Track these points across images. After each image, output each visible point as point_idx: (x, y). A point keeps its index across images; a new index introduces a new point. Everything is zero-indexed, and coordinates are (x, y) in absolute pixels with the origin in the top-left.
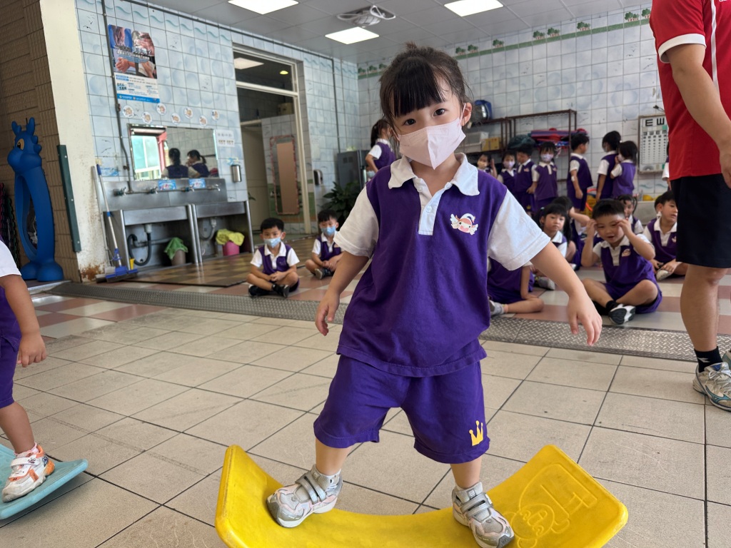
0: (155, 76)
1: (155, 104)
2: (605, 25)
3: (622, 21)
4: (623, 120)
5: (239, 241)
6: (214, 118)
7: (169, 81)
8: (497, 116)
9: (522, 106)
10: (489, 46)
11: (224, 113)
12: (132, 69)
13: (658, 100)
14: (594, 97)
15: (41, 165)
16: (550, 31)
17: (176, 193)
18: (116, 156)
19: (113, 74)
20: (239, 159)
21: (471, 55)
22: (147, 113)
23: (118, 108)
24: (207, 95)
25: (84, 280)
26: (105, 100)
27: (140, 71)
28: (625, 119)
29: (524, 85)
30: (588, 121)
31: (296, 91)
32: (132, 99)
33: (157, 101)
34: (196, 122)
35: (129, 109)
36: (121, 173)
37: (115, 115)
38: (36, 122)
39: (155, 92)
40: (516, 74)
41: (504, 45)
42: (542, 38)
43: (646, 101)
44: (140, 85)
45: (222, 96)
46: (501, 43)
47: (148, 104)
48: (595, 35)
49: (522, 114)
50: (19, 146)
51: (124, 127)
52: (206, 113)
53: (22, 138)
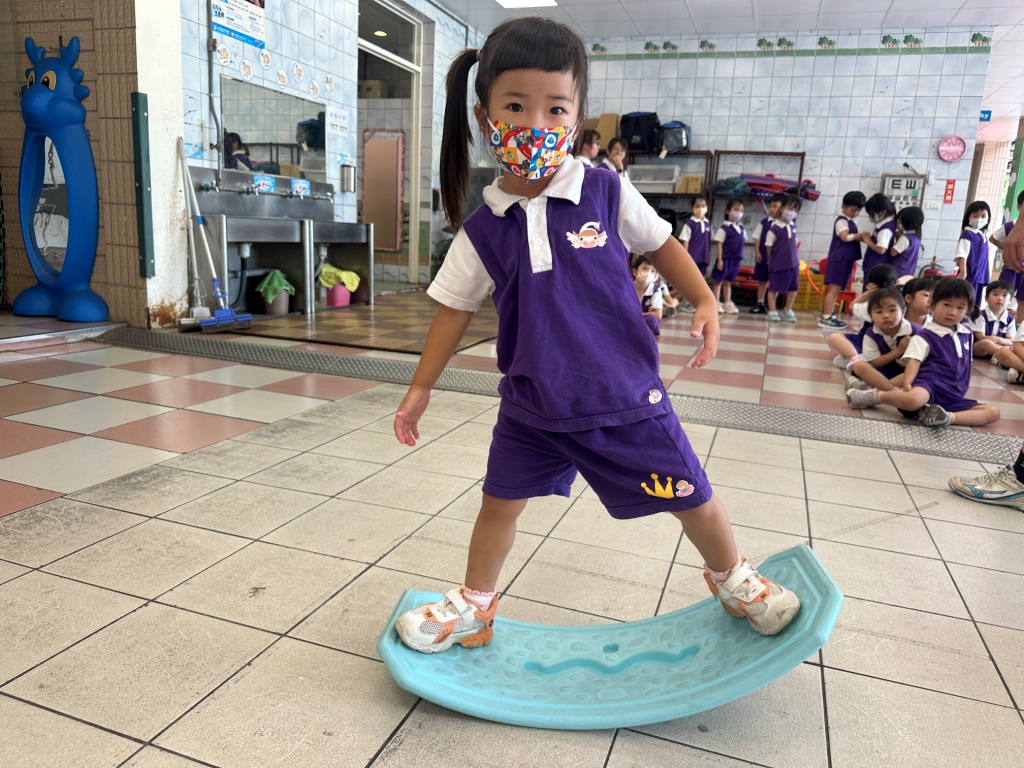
0: (262, 5)
1: (258, 50)
2: (855, 47)
3: (877, 44)
4: (862, 177)
5: (352, 285)
6: (327, 86)
7: (278, 16)
8: (694, 148)
9: (730, 138)
10: (694, 47)
11: (340, 81)
13: (909, 156)
14: (828, 140)
15: (82, 121)
16: (781, 42)
17: (274, 197)
18: (202, 126)
20: (352, 157)
21: (666, 56)
22: (247, 63)
23: (212, 46)
24: (323, 49)
25: (155, 325)
26: (194, 27)
28: (864, 175)
29: (736, 109)
30: (817, 171)
31: (418, 65)
32: (230, 35)
33: (260, 45)
34: (306, 90)
35: (224, 50)
36: (206, 154)
37: (206, 57)
38: (83, 46)
39: (258, 31)
40: (727, 93)
41: (716, 50)
42: (770, 49)
43: (893, 156)
44: (242, 15)
45: (340, 55)
46: (711, 46)
47: (249, 47)
48: (839, 58)
49: (729, 149)
50: (46, 83)
51: (216, 79)
52: (319, 77)
53: (53, 68)
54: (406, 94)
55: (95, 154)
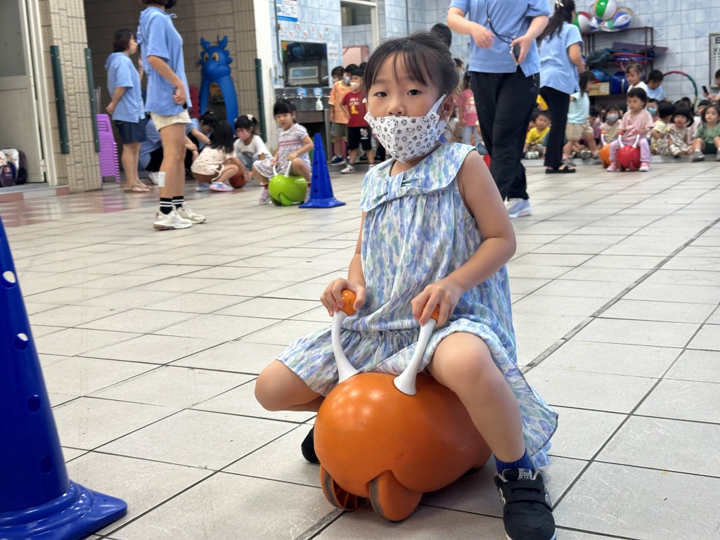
1: (295, 23)
4: (696, 37)
6: (327, 32)
11: (332, 27)
22: (291, 31)
23: (278, 28)
24: (323, 13)
28: (698, 35)
30: (664, 37)
31: (374, 2)
32: (284, 20)
33: (295, 20)
34: (317, 38)
35: (282, 28)
36: (278, 82)
37: (275, 33)
39: (293, 13)
43: (716, 19)
44: (288, 7)
45: (331, 12)
47: (291, 23)
50: (214, 58)
51: (280, 43)
52: (323, 28)
53: (216, 51)
54: (369, 22)
55: (236, 88)
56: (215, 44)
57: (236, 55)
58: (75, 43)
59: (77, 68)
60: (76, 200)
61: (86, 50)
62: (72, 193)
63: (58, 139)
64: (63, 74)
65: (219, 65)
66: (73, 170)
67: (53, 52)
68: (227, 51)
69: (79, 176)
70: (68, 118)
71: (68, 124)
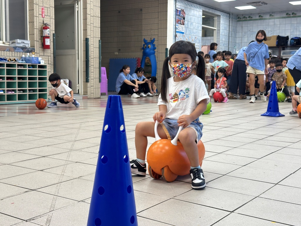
0: (184, 25)
12: (179, 22)
19: (176, 24)
21: (293, 17)
22: (181, 38)
23: (176, 36)
24: (195, 31)
27: (181, 23)
31: (216, 27)
32: (178, 33)
37: (175, 38)
39: (183, 30)
44: (181, 28)
45: (198, 31)
47: (181, 34)
50: (149, 47)
52: (194, 37)
53: (150, 44)
54: (213, 36)
55: (157, 60)
56: (149, 41)
57: (158, 46)
58: (95, 37)
59: (95, 48)
60: (90, 101)
61: (99, 40)
62: (89, 99)
63: (85, 76)
64: (90, 50)
65: (150, 50)
66: (90, 89)
67: (87, 40)
68: (154, 44)
69: (92, 92)
70: (90, 67)
71: (90, 70)
